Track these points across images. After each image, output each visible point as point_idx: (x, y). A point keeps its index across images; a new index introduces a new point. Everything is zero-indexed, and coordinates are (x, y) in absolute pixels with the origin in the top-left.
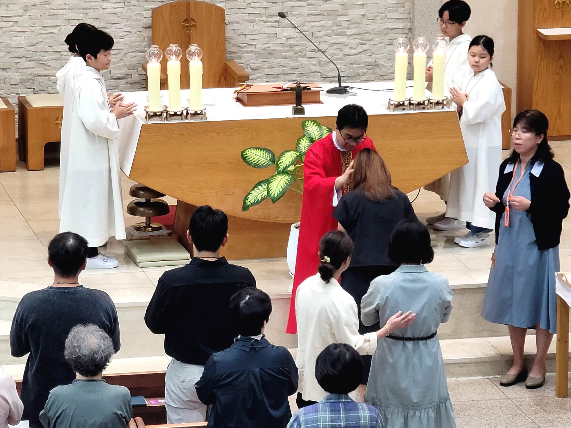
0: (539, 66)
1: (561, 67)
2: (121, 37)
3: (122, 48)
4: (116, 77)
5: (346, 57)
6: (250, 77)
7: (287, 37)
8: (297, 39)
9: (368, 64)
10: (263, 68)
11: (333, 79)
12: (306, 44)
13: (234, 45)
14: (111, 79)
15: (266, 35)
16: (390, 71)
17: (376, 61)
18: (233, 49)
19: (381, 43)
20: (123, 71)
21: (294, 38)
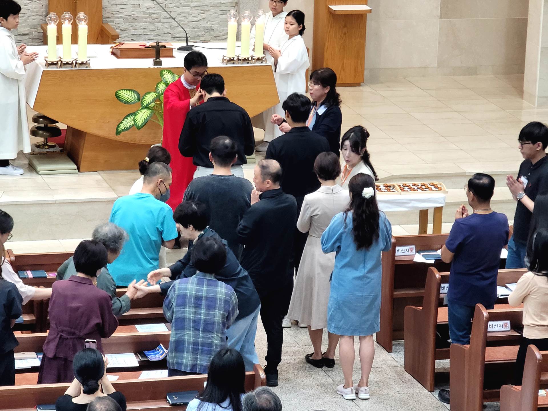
0: (329, 32)
1: (345, 34)
2: (25, 5)
3: (26, 12)
4: (21, 33)
5: (190, 23)
6: (120, 36)
7: (148, 7)
8: (154, 9)
9: (206, 29)
10: (129, 29)
11: (180, 39)
12: (161, 12)
13: (108, 12)
14: (17, 35)
15: (132, 6)
16: (222, 34)
17: (211, 26)
18: (107, 15)
19: (215, 13)
20: (27, 30)
21: (152, 8)
